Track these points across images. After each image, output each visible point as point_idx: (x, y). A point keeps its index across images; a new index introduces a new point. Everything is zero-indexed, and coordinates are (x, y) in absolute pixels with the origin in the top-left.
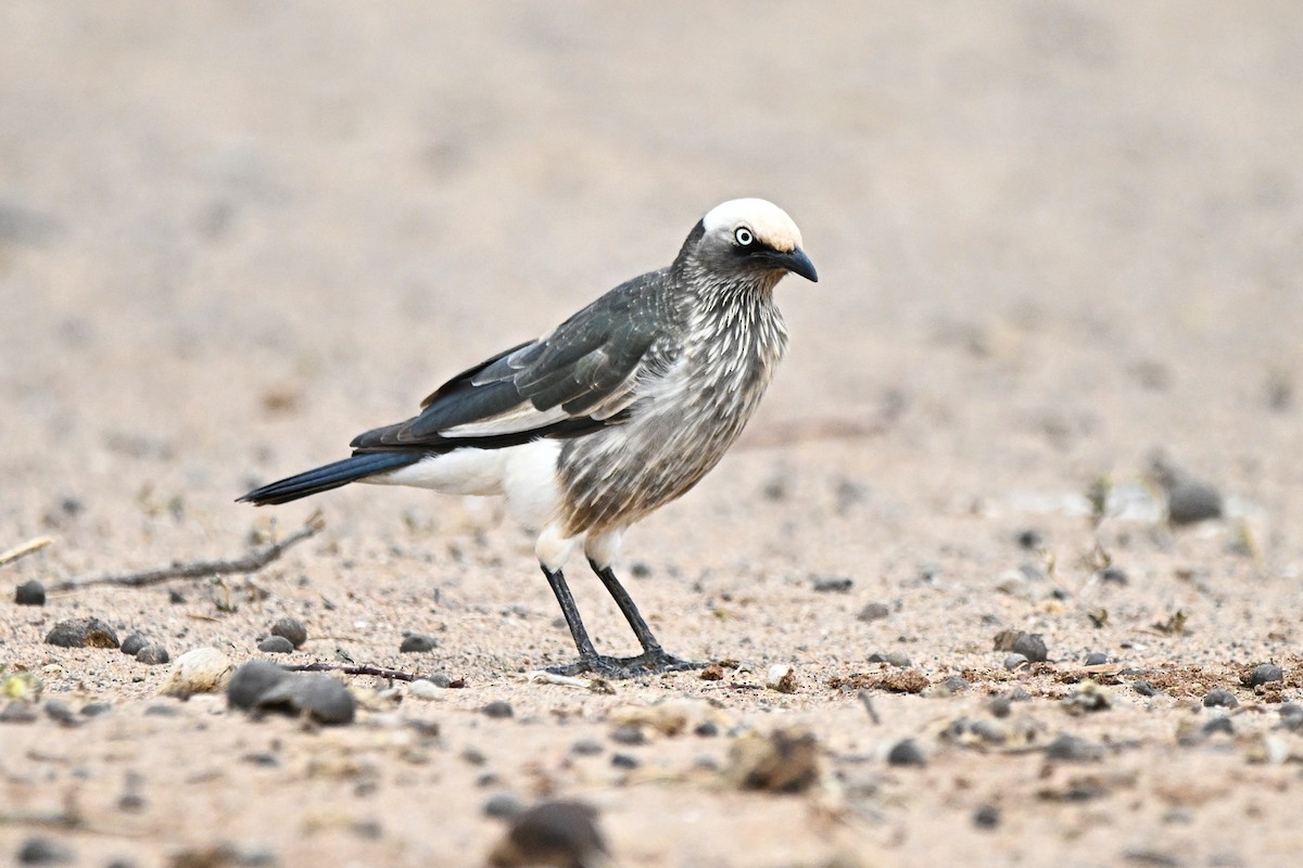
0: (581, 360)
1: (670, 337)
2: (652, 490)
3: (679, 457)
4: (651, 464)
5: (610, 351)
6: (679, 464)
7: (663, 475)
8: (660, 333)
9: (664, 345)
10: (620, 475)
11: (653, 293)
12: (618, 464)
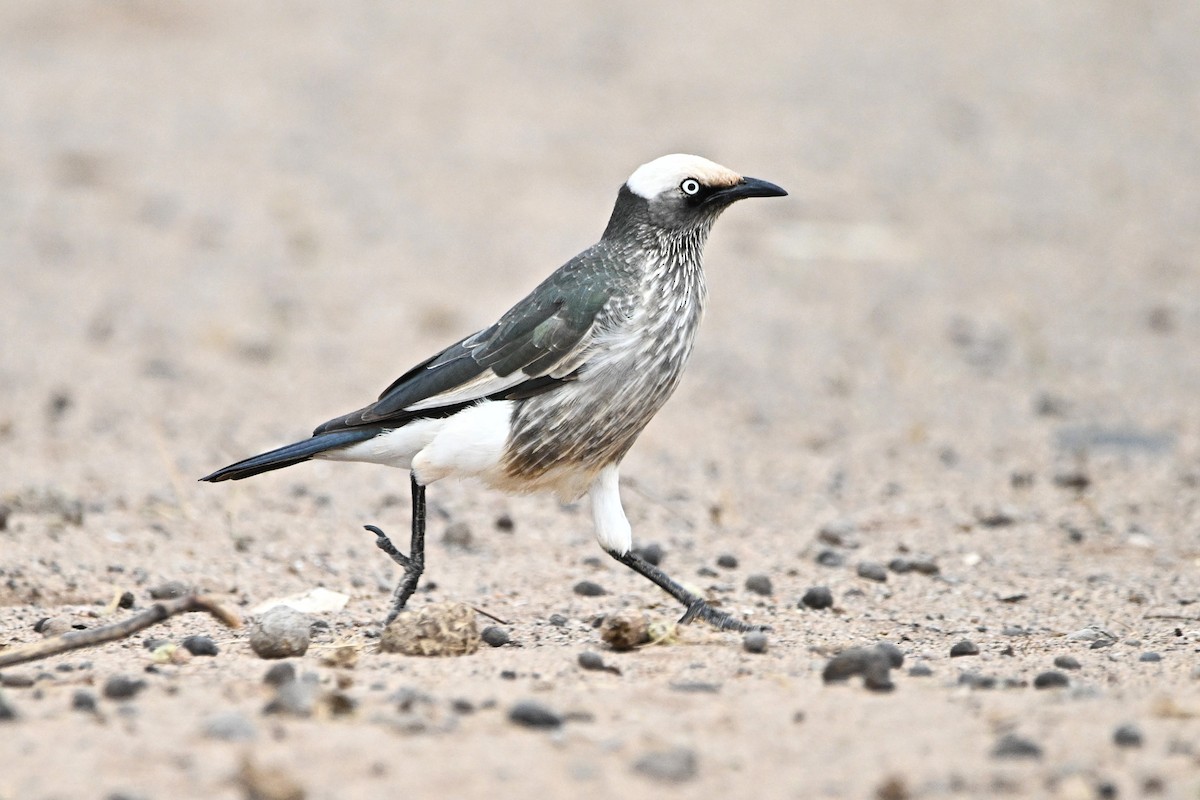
0: (537, 328)
1: (622, 295)
2: (591, 442)
3: (624, 410)
4: (597, 417)
5: (564, 316)
6: (622, 417)
7: (606, 428)
8: (612, 291)
9: (617, 303)
10: (566, 426)
11: (598, 260)
12: (566, 416)
